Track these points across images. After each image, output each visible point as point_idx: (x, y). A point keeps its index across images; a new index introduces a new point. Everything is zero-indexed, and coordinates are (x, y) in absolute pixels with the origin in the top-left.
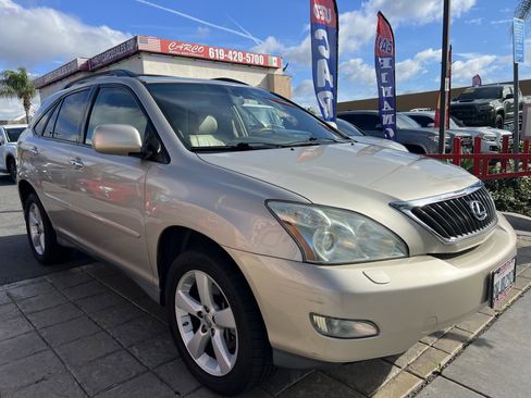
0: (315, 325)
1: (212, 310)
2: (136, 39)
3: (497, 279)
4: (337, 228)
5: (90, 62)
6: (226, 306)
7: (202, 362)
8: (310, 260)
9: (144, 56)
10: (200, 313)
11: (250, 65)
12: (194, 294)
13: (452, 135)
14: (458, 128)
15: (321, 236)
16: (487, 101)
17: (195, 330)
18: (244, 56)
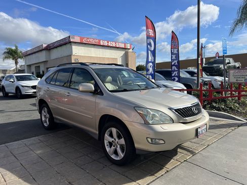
0: (148, 141)
1: (117, 140)
2: (69, 37)
3: (199, 130)
4: (153, 115)
5: (48, 46)
6: (122, 138)
7: (113, 157)
8: (146, 123)
9: (73, 44)
10: (113, 141)
11: (118, 48)
12: (111, 135)
13: (203, 80)
14: (207, 77)
15: (149, 117)
16: (219, 65)
17: (110, 147)
18: (116, 44)
